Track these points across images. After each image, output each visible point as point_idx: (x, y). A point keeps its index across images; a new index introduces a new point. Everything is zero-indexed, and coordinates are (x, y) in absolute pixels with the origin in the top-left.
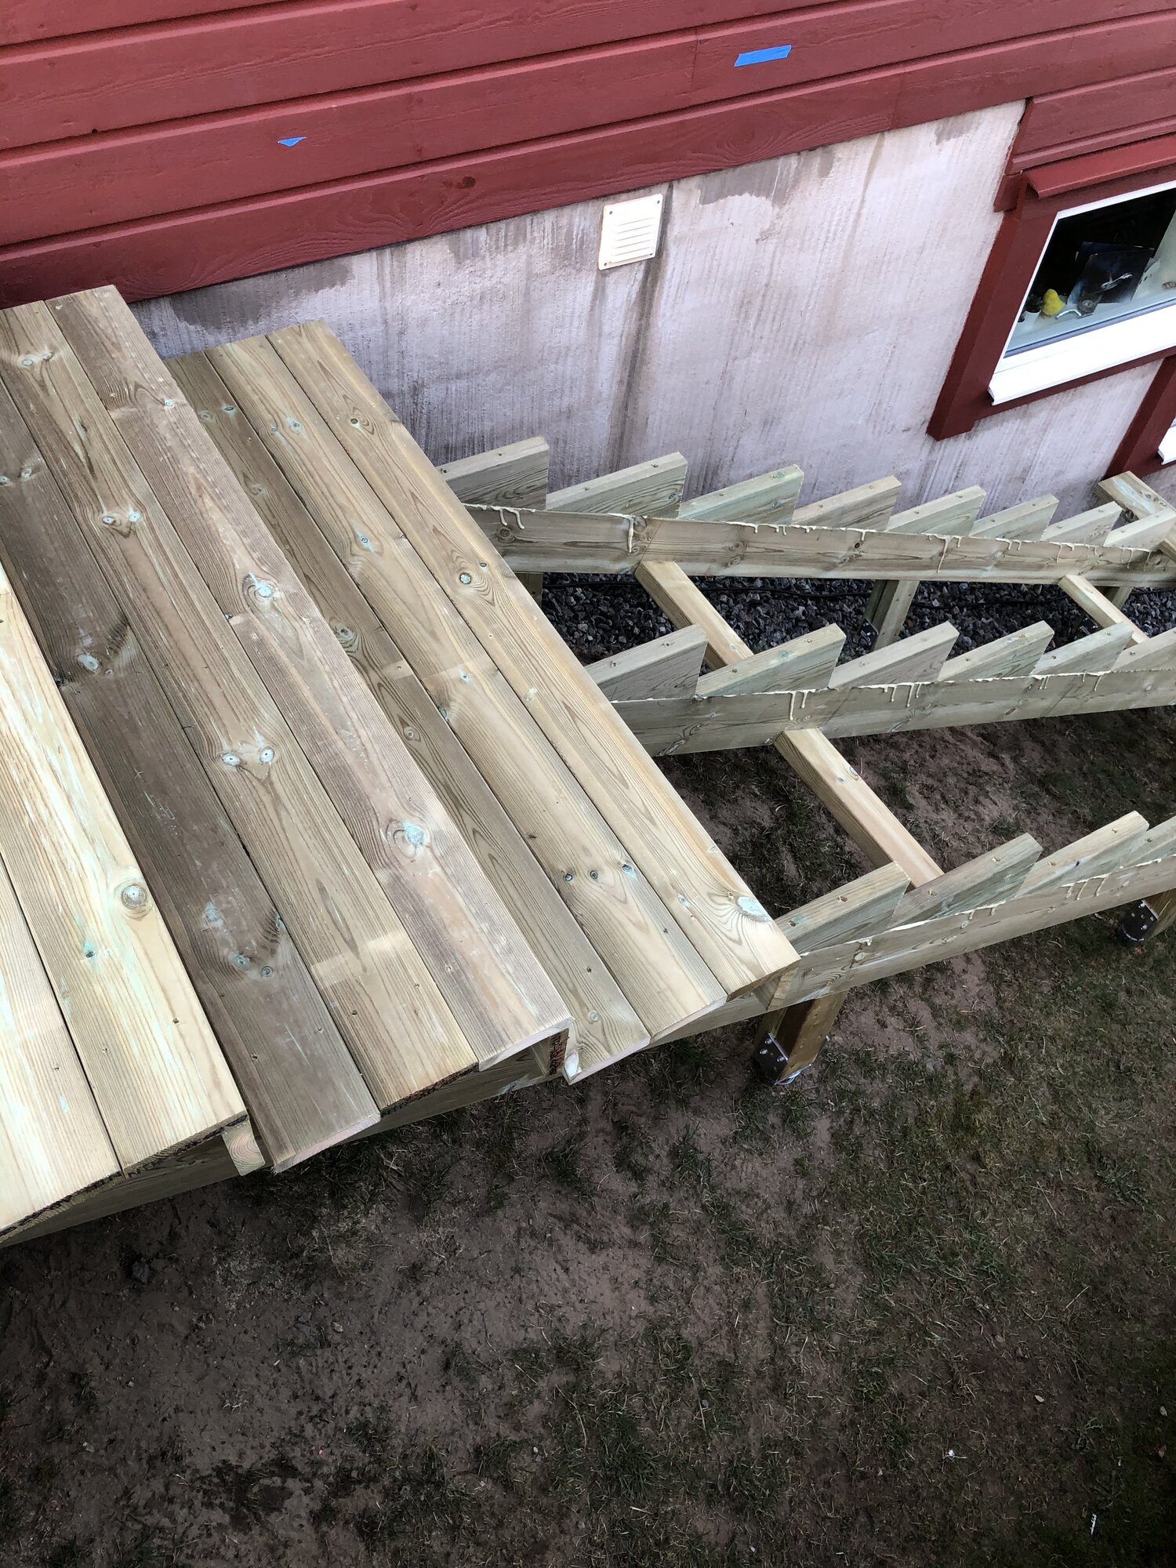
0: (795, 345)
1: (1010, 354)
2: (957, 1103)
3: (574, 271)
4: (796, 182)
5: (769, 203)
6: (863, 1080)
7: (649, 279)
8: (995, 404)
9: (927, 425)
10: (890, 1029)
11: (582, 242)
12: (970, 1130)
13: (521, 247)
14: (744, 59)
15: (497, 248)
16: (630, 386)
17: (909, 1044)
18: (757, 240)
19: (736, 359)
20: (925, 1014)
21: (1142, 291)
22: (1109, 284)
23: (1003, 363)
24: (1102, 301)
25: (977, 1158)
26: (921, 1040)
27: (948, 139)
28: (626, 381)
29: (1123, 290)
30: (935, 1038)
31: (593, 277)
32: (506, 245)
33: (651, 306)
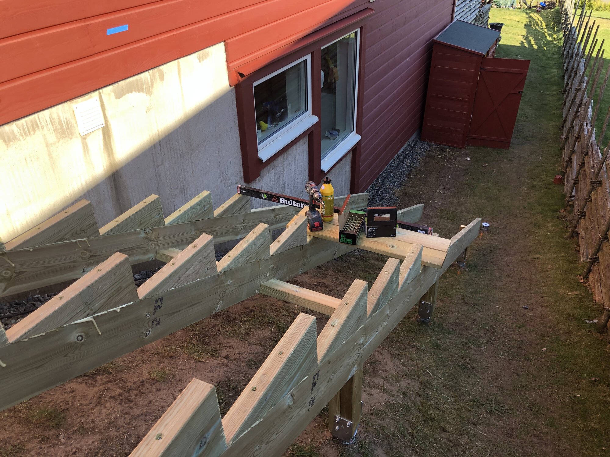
0: (180, 155)
1: (260, 143)
2: (420, 411)
3: (69, 139)
4: (152, 85)
5: (144, 94)
6: (380, 422)
7: (106, 137)
8: (264, 162)
9: (243, 179)
10: (375, 395)
11: (68, 125)
12: (432, 419)
13: (37, 131)
14: (110, 32)
15: (25, 134)
16: (116, 189)
17: (386, 397)
18: (146, 112)
19: (158, 167)
20: (382, 382)
21: (290, 115)
22: (278, 115)
23: (259, 147)
24: (279, 122)
25: (444, 430)
26: (389, 392)
27: (203, 60)
28: (114, 187)
29: (283, 117)
30: (393, 389)
31: (79, 139)
32: (29, 132)
33: (112, 150)
